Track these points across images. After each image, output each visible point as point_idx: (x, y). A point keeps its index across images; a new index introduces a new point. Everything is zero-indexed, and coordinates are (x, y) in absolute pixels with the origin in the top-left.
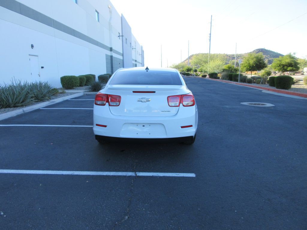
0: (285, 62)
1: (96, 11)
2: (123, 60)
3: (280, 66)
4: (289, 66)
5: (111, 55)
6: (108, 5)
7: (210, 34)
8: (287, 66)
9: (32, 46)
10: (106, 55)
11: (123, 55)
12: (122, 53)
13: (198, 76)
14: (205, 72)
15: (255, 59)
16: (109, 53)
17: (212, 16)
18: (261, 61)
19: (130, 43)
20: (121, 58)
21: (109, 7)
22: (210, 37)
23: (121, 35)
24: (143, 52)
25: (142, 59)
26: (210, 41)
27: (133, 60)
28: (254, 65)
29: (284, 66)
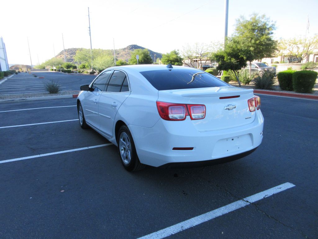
0: (173, 58)
3: (168, 61)
4: (176, 62)
7: (90, 28)
8: (174, 61)
13: (82, 73)
14: (94, 69)
15: (143, 55)
17: (88, 8)
18: (148, 57)
22: (90, 30)
24: (5, 45)
25: (5, 53)
26: (90, 35)
28: (143, 61)
29: (171, 61)
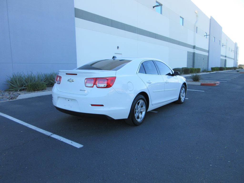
1: (181, 17)
2: (208, 56)
5: (194, 52)
6: (195, 11)
9: (118, 47)
10: (188, 52)
11: (208, 52)
12: (208, 49)
16: (192, 50)
19: (220, 41)
20: (206, 54)
21: (196, 12)
23: (208, 34)
24: (237, 48)
25: (236, 55)
27: (222, 56)
